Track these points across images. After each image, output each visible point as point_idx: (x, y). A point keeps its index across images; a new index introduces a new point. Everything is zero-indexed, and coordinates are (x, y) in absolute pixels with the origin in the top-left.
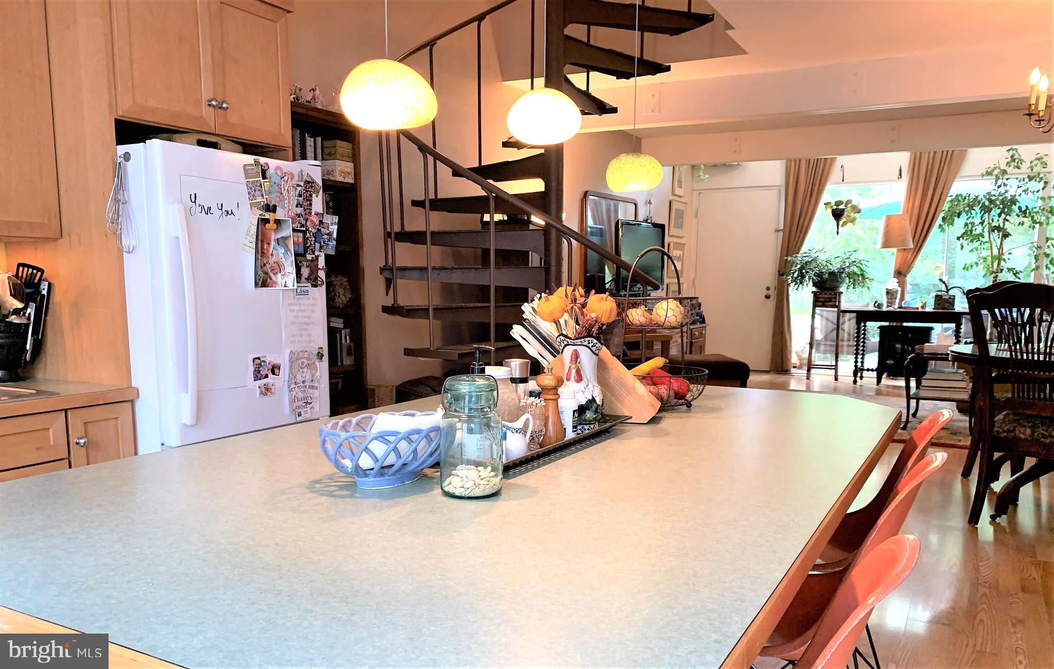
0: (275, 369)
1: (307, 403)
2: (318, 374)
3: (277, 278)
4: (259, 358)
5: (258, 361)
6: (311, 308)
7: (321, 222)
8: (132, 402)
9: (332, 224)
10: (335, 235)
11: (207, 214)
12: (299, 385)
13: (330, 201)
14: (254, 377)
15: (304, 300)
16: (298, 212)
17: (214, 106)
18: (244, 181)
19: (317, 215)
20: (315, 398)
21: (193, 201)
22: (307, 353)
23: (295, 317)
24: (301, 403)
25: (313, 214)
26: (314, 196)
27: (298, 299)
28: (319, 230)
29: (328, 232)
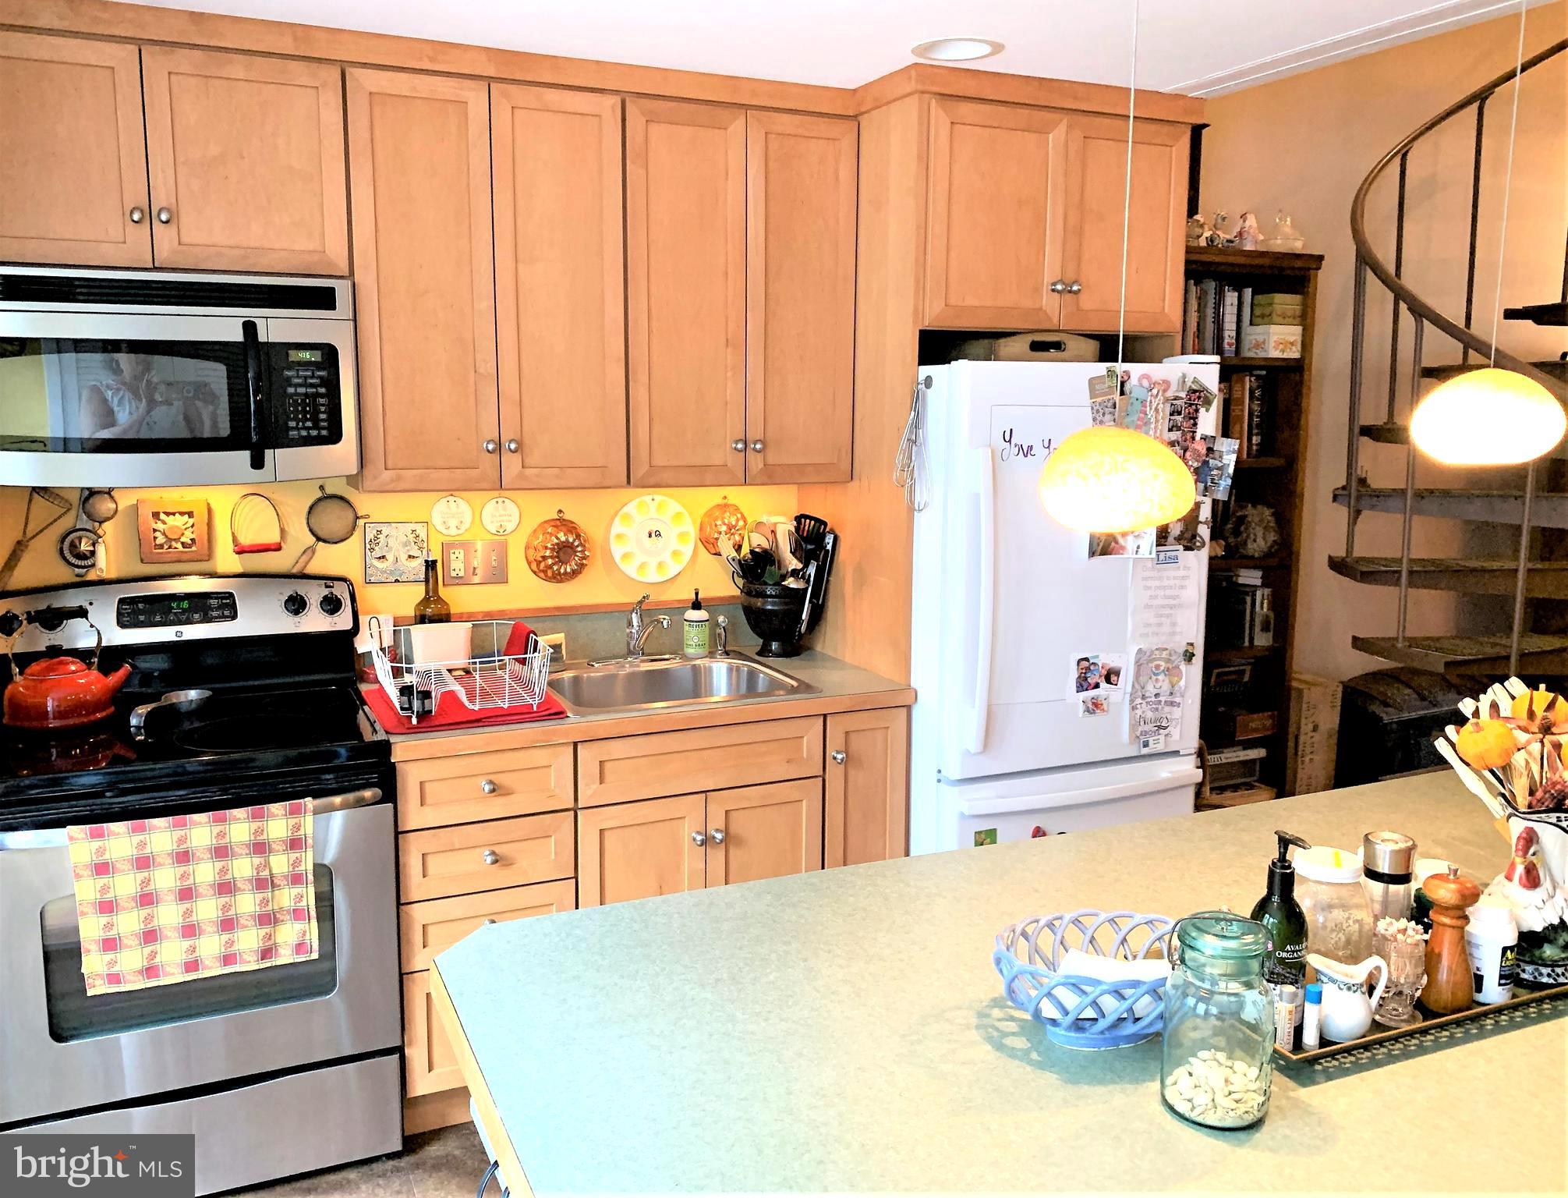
0: (1111, 676)
1: (1160, 727)
2: (1182, 683)
3: (1126, 541)
4: (1086, 659)
5: (1085, 664)
6: (1178, 582)
7: (1210, 450)
8: (909, 708)
9: (1229, 452)
10: (1231, 470)
11: (1026, 456)
12: (1149, 700)
13: (1258, 387)
14: (1077, 687)
15: (1170, 571)
16: (1173, 439)
17: (1058, 292)
18: (1088, 402)
19: (1205, 439)
20: (1172, 719)
21: (1007, 439)
22: (1167, 652)
23: (1151, 597)
24: (1150, 727)
25: (1198, 437)
26: (1202, 410)
27: (1159, 571)
28: (1206, 463)
29: (1220, 464)
